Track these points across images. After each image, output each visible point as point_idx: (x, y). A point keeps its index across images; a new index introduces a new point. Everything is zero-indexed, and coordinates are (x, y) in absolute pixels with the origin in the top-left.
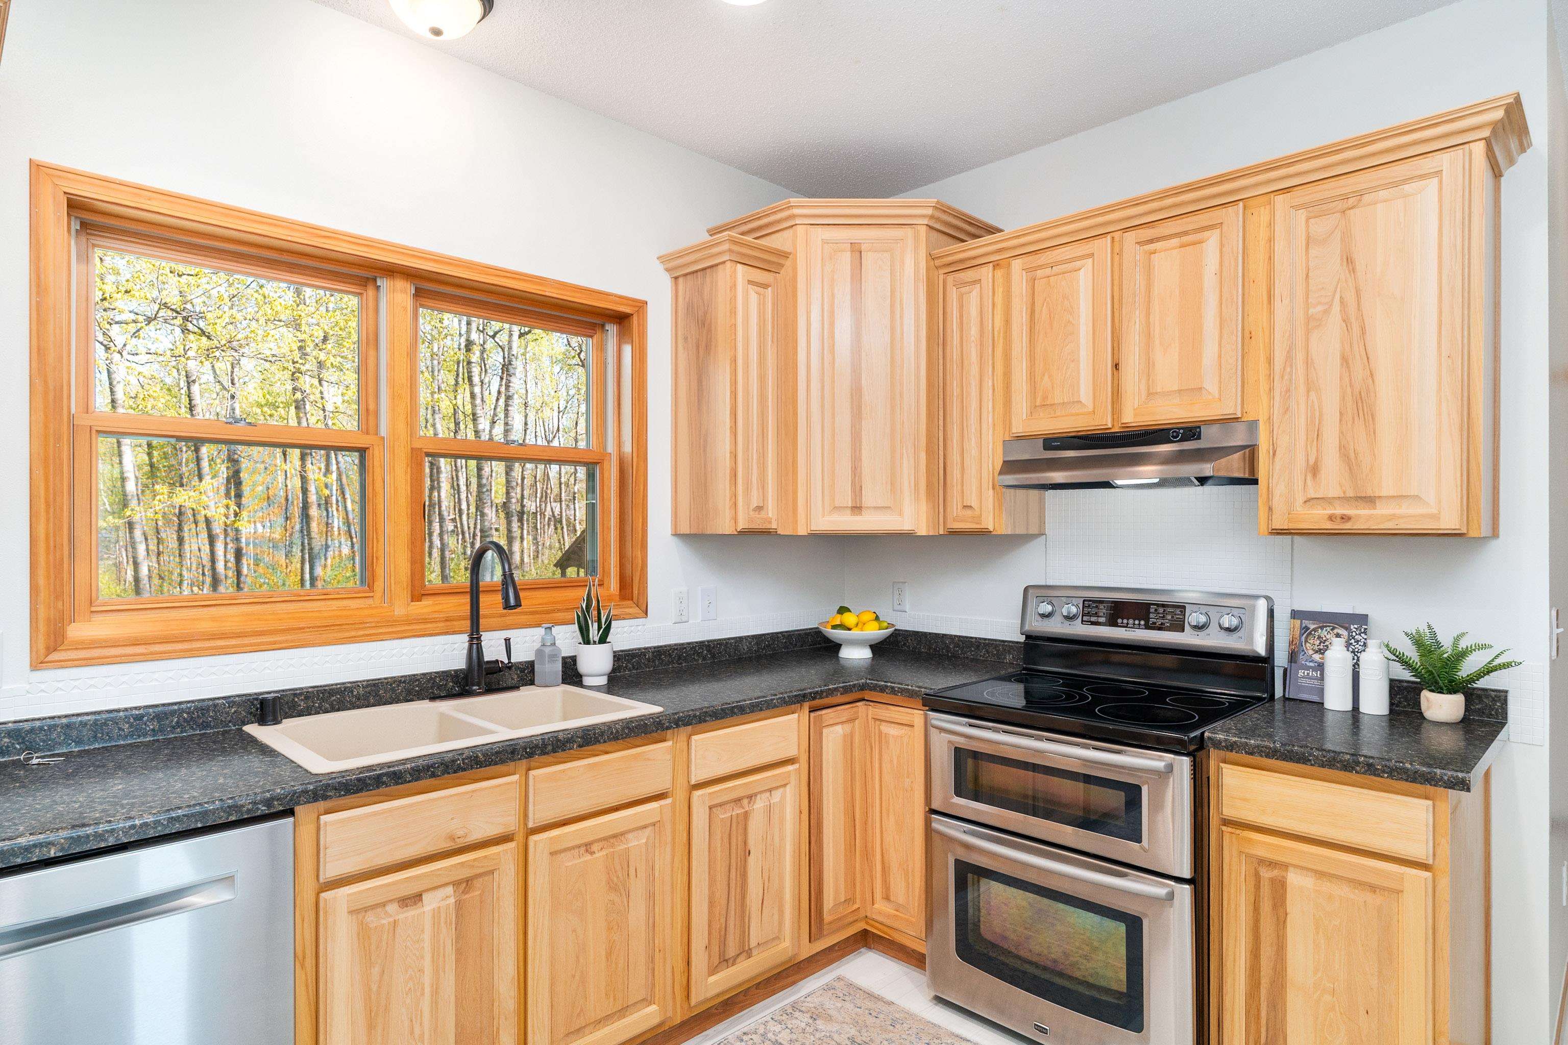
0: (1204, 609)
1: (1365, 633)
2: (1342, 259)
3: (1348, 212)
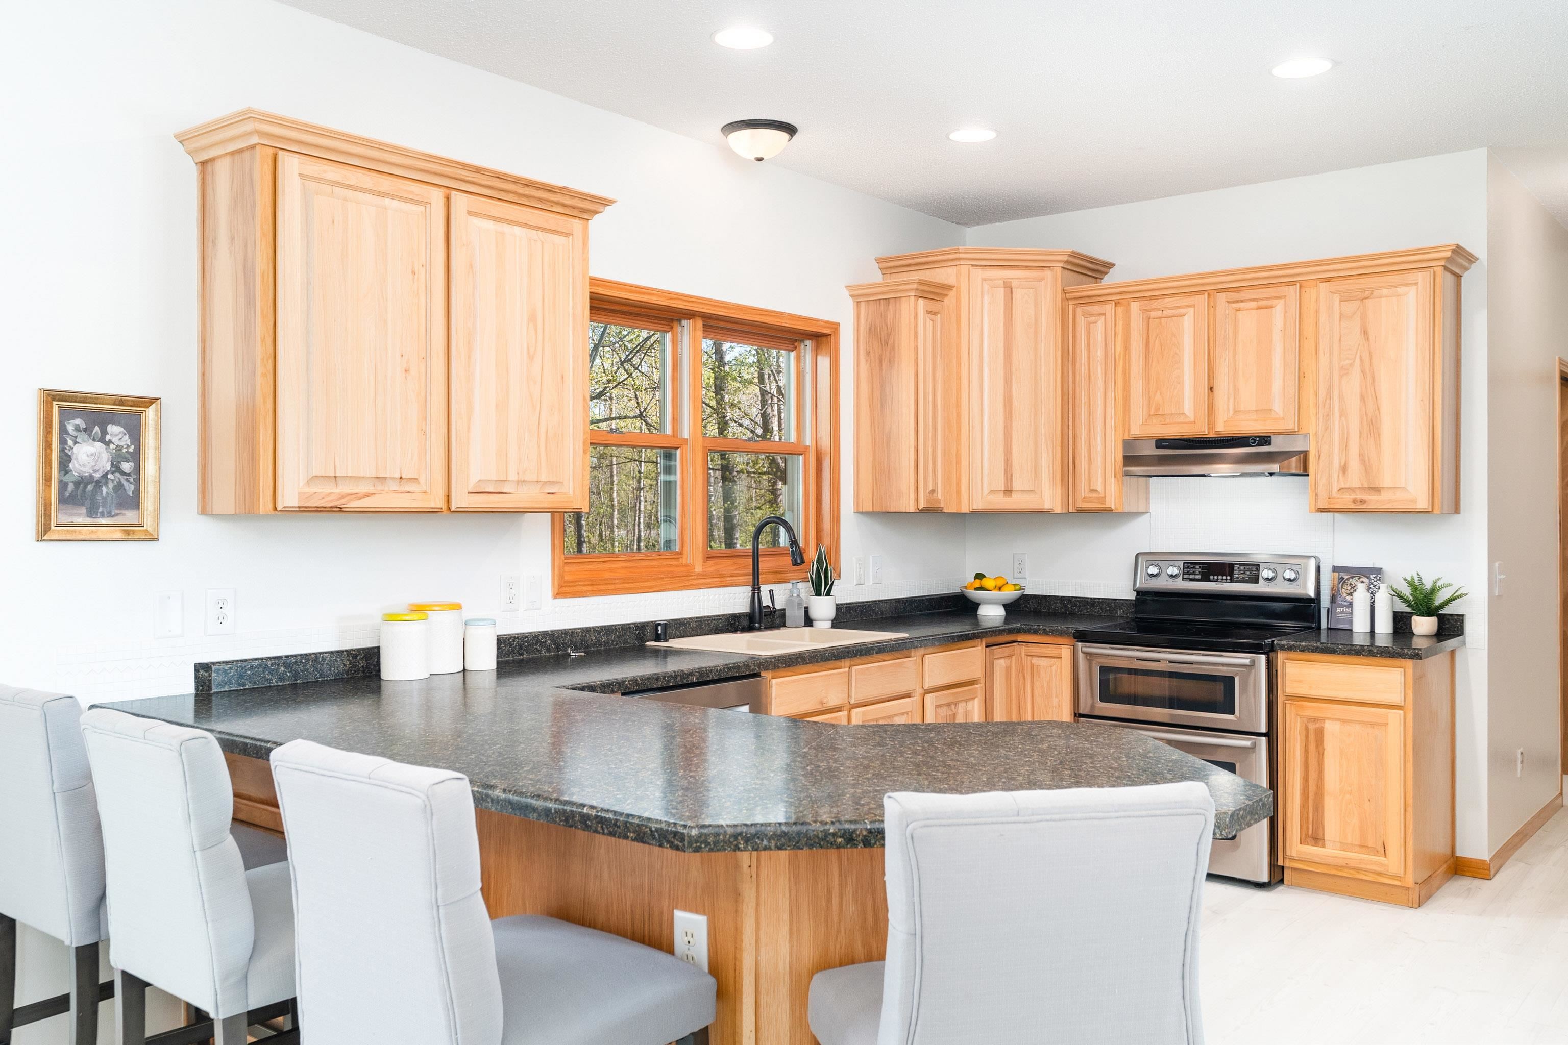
0: (1272, 566)
1: (1379, 580)
2: (1361, 332)
3: (1364, 301)
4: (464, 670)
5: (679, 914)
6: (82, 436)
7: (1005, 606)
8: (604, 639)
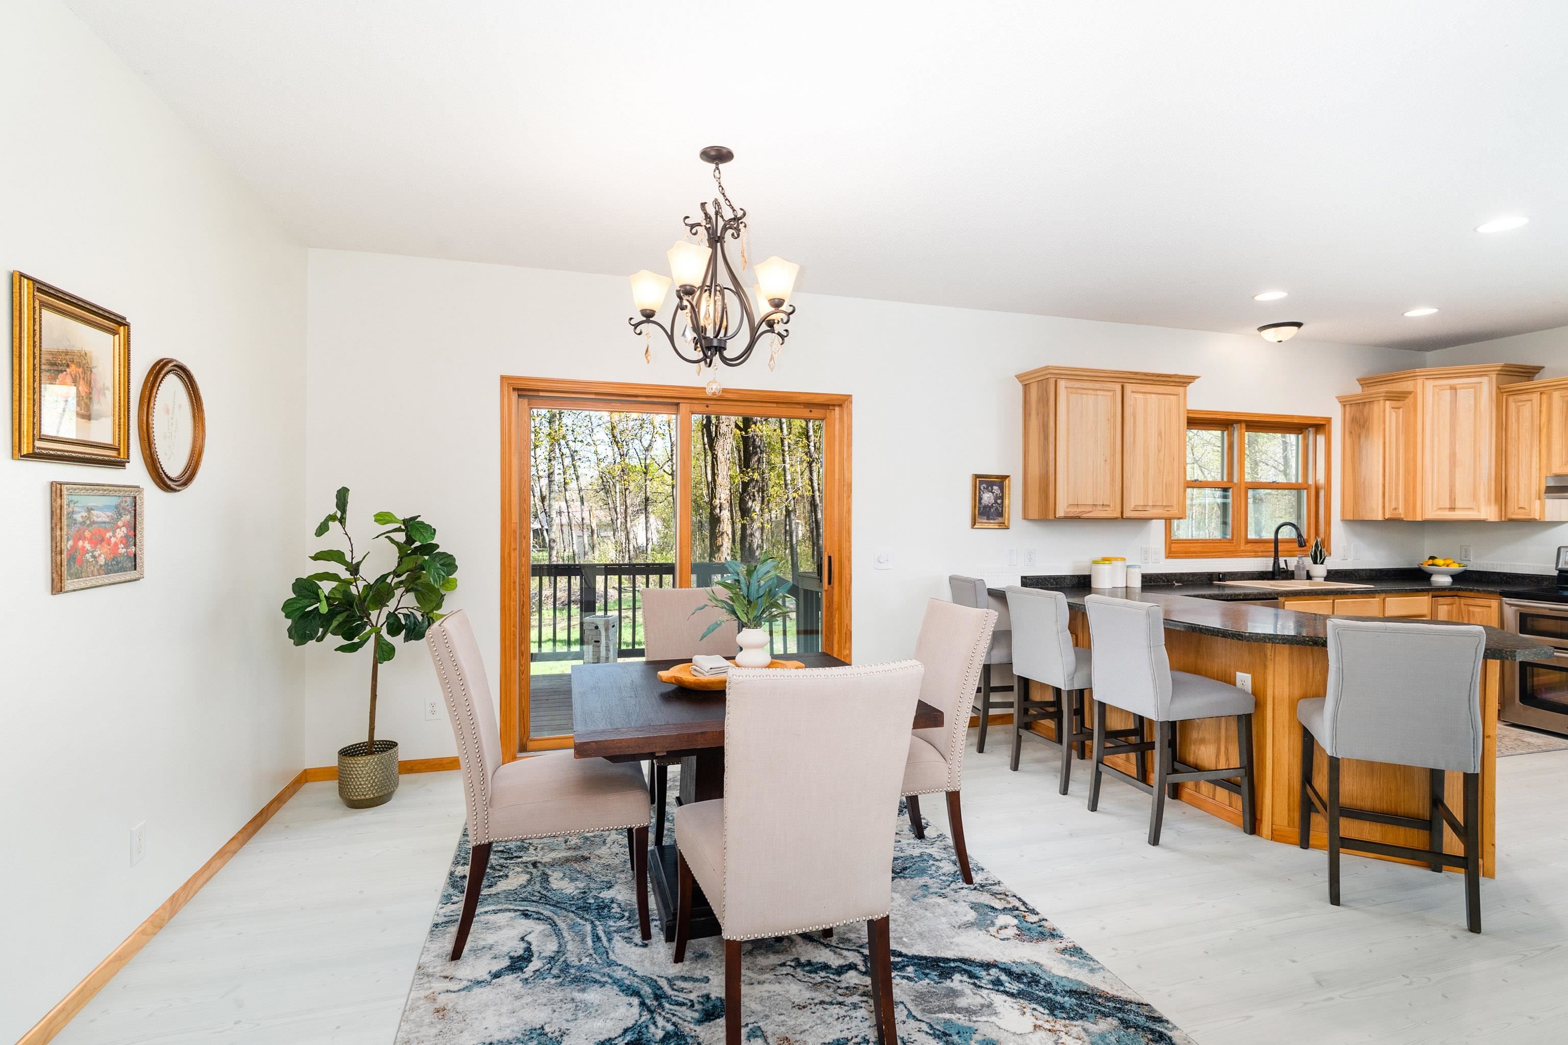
4: (1126, 587)
5: (1239, 674)
6: (985, 491)
7: (1452, 576)
8: (1191, 579)
